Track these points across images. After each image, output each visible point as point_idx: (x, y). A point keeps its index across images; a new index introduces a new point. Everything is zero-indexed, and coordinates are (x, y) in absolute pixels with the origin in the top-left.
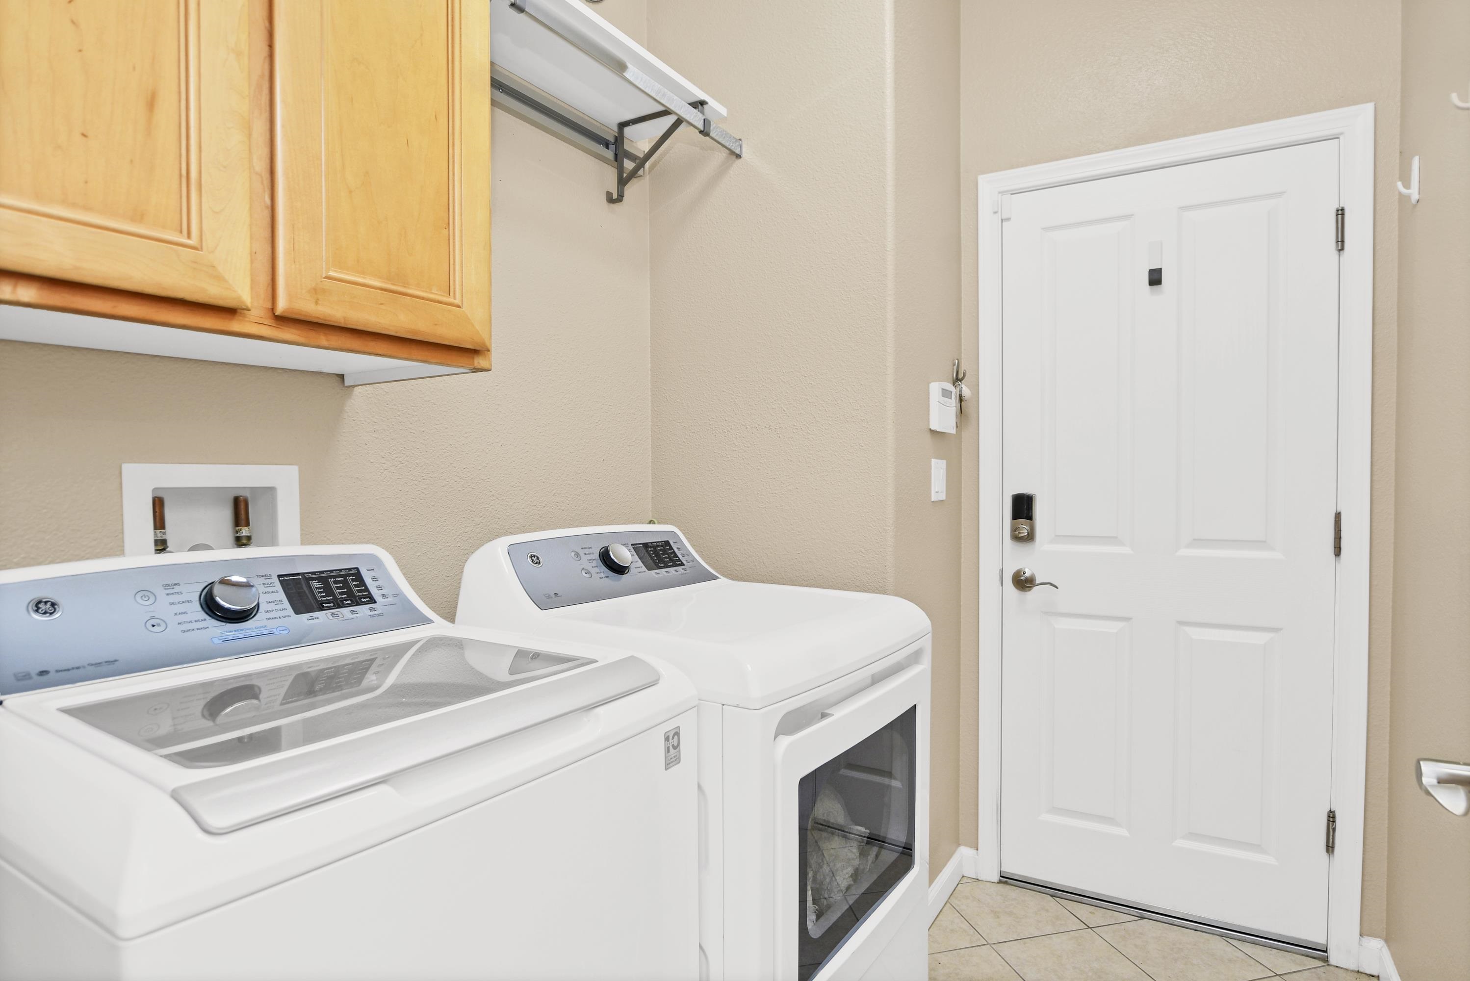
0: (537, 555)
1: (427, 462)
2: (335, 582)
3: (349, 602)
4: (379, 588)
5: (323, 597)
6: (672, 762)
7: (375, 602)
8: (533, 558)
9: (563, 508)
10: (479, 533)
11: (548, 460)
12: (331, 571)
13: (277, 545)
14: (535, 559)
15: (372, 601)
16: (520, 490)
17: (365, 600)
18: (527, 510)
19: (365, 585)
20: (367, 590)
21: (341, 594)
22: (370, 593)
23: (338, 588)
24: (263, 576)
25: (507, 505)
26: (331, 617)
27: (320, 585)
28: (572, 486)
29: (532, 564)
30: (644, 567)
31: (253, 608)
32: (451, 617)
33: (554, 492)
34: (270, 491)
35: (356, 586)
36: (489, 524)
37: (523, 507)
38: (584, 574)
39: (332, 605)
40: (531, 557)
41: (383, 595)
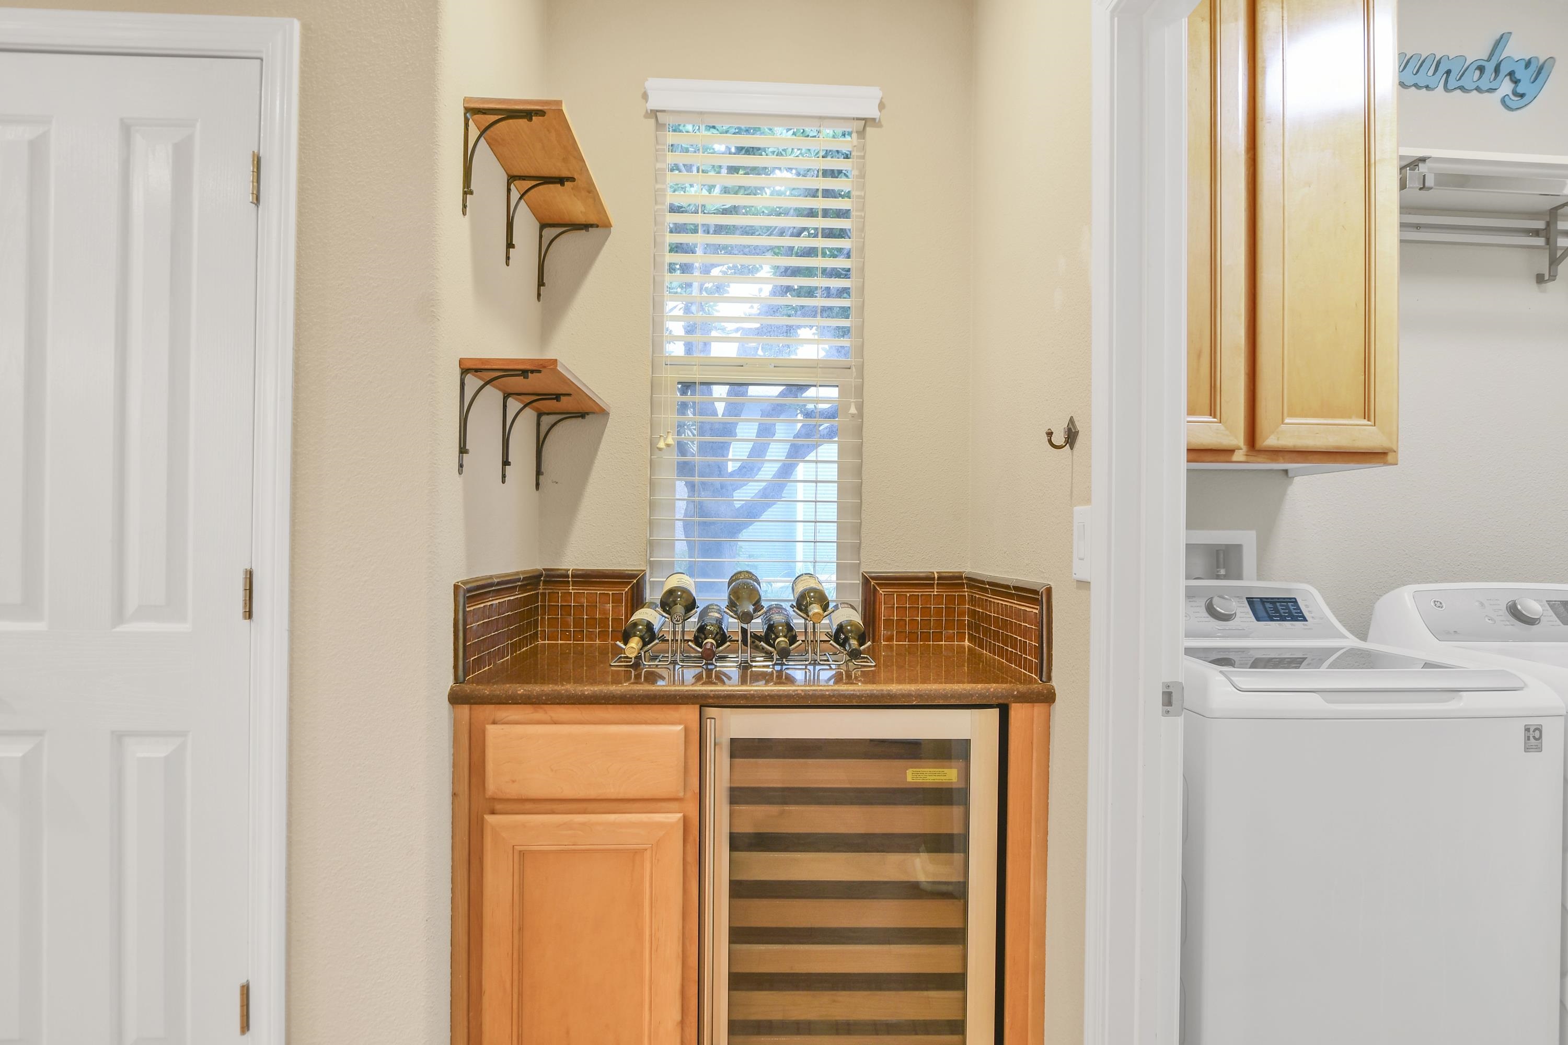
0: (1440, 600)
1: (1348, 528)
2: (1281, 606)
3: (1290, 618)
4: (1310, 612)
5: (1273, 613)
6: (1532, 748)
7: (1307, 621)
8: (1436, 603)
9: (1480, 567)
10: (1392, 583)
11: (1464, 526)
12: (1278, 598)
13: (1242, 580)
14: (1438, 604)
15: (1305, 620)
16: (1434, 550)
17: (1300, 619)
18: (1441, 567)
19: (1300, 609)
20: (1301, 612)
21: (1284, 613)
22: (1303, 615)
23: (1283, 609)
24: (1238, 597)
25: (1420, 562)
26: (1278, 626)
27: (1271, 606)
28: (1490, 548)
29: (1435, 607)
30: (1558, 620)
31: (1233, 614)
32: (1363, 637)
33: (1470, 552)
34: (1238, 548)
35: (1294, 609)
36: (1402, 577)
37: (1436, 564)
38: (1487, 620)
39: (1279, 619)
40: (1435, 602)
41: (1313, 617)
